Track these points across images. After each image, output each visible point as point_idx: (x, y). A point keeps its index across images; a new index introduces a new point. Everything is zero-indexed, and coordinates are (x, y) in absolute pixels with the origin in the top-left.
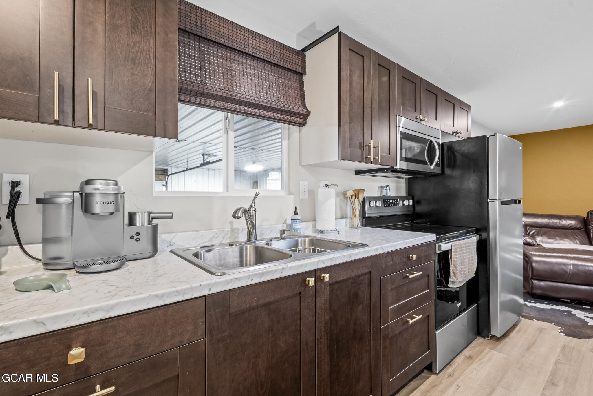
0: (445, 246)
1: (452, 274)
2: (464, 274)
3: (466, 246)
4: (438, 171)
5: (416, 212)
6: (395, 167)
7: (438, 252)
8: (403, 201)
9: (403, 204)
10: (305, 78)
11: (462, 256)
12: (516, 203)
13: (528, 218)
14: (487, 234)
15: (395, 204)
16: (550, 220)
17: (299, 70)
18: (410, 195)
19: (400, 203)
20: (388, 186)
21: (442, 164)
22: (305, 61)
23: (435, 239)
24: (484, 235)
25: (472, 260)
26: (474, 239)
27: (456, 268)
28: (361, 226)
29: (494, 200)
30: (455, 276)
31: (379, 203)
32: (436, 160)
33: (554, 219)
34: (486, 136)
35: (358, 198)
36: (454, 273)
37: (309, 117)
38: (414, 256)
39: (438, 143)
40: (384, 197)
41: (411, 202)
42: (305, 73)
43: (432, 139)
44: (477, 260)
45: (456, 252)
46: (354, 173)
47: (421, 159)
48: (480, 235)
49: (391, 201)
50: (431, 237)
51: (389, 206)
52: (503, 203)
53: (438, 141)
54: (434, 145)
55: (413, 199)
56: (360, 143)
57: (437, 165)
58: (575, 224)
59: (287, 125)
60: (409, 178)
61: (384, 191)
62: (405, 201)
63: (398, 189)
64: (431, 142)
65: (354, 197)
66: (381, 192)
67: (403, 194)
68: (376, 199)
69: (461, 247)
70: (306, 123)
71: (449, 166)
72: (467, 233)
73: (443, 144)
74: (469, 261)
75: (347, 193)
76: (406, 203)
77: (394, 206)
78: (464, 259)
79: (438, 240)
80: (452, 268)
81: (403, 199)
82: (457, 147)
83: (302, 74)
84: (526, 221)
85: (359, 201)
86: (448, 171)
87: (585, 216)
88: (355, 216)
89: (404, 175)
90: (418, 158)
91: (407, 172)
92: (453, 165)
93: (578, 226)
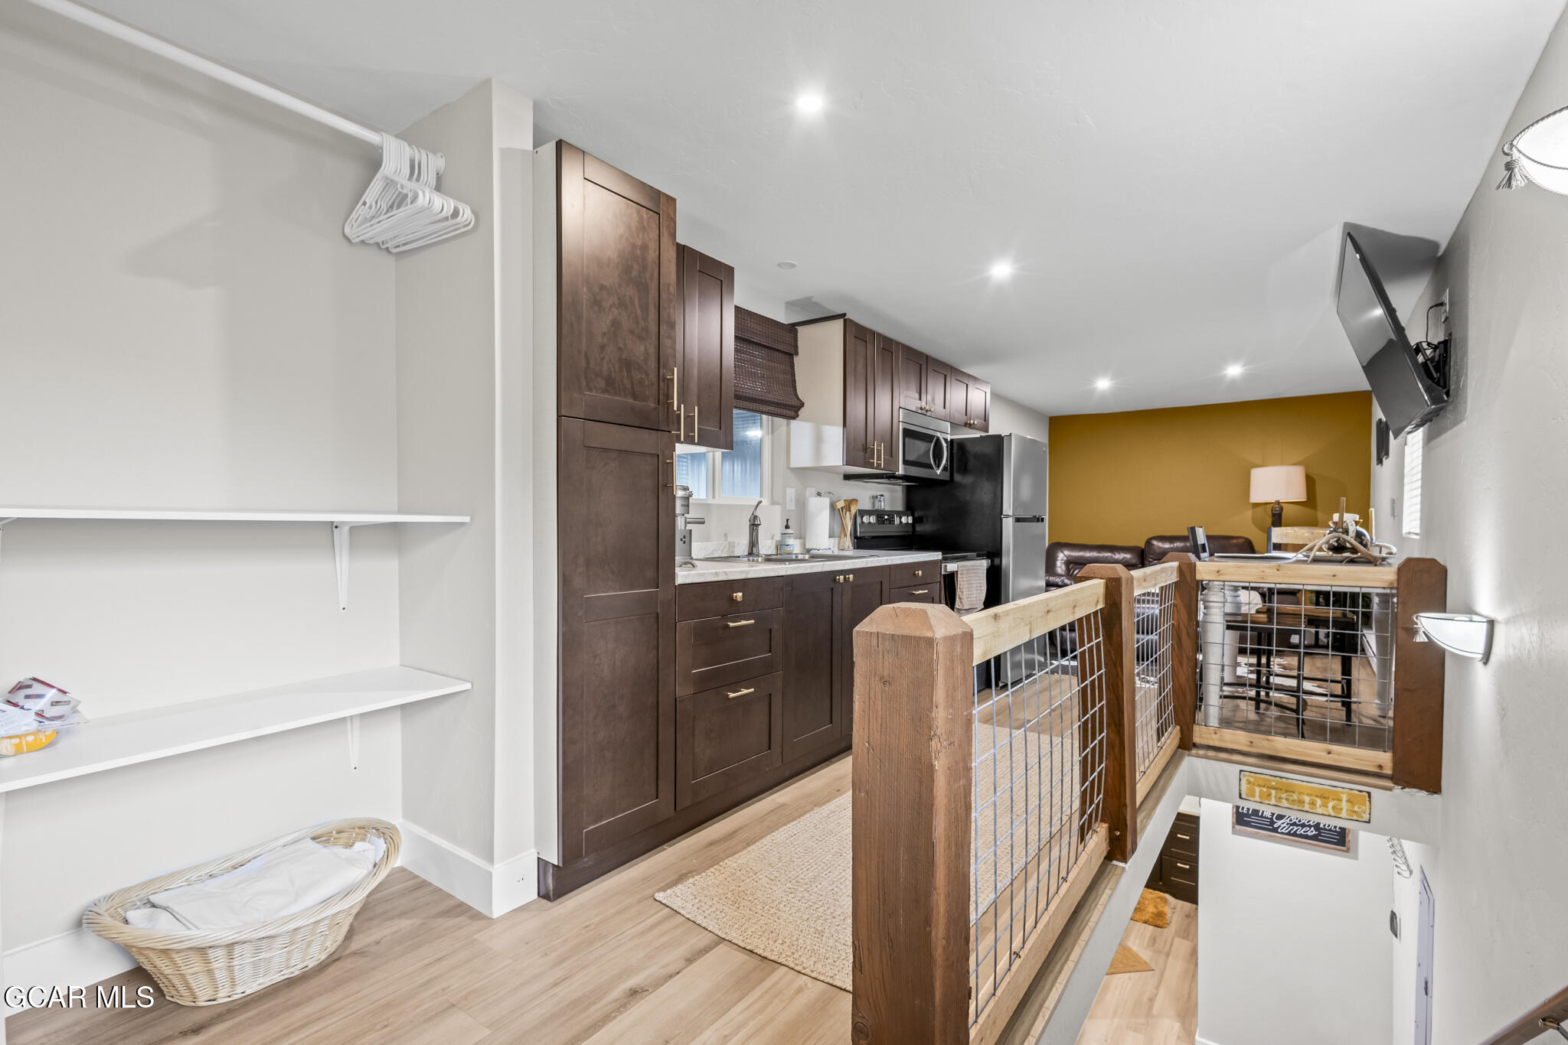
0: (951, 567)
1: (957, 599)
2: (971, 601)
3: (974, 569)
4: (946, 477)
5: (917, 533)
6: (897, 473)
7: (943, 573)
8: (901, 518)
9: (901, 522)
10: (796, 359)
11: (970, 580)
12: (1038, 521)
13: (1072, 550)
14: (999, 560)
15: (891, 521)
16: (1099, 553)
17: (792, 351)
18: (909, 508)
19: (897, 521)
20: (882, 495)
21: (950, 468)
22: (797, 338)
23: (941, 558)
24: (997, 561)
25: (981, 587)
26: (984, 564)
27: (962, 592)
28: (852, 548)
29: (1007, 516)
30: (961, 602)
31: (873, 519)
32: (944, 462)
33: (1105, 552)
34: (1001, 435)
35: (850, 511)
36: (960, 599)
37: (802, 410)
38: (920, 572)
39: (946, 440)
40: (877, 511)
41: (910, 521)
42: (797, 354)
43: (938, 434)
44: (985, 588)
45: (962, 574)
46: (842, 477)
47: (926, 462)
48: (992, 561)
49: (886, 517)
50: (937, 556)
51: (884, 523)
52: (1018, 520)
53: (946, 436)
54: (941, 443)
55: (913, 515)
56: (863, 445)
57: (945, 469)
58: (1130, 559)
59: (770, 417)
60: (907, 486)
61: (877, 503)
62: (903, 518)
63: (893, 501)
64: (938, 439)
65: (844, 510)
66: (874, 504)
67: (899, 506)
68: (869, 513)
69: (969, 570)
70: (798, 416)
71: (959, 472)
72: (978, 556)
73: (952, 441)
74: (977, 587)
75: (837, 504)
76: (904, 520)
77: (890, 523)
78: (971, 584)
79: (945, 559)
80: (958, 593)
81: (900, 514)
82: (970, 447)
83: (792, 355)
84: (1069, 556)
85: (850, 514)
86: (958, 478)
87: (1143, 546)
88: (845, 535)
89: (901, 481)
90: (922, 460)
91: (905, 478)
92: (964, 469)
93: (1134, 561)
